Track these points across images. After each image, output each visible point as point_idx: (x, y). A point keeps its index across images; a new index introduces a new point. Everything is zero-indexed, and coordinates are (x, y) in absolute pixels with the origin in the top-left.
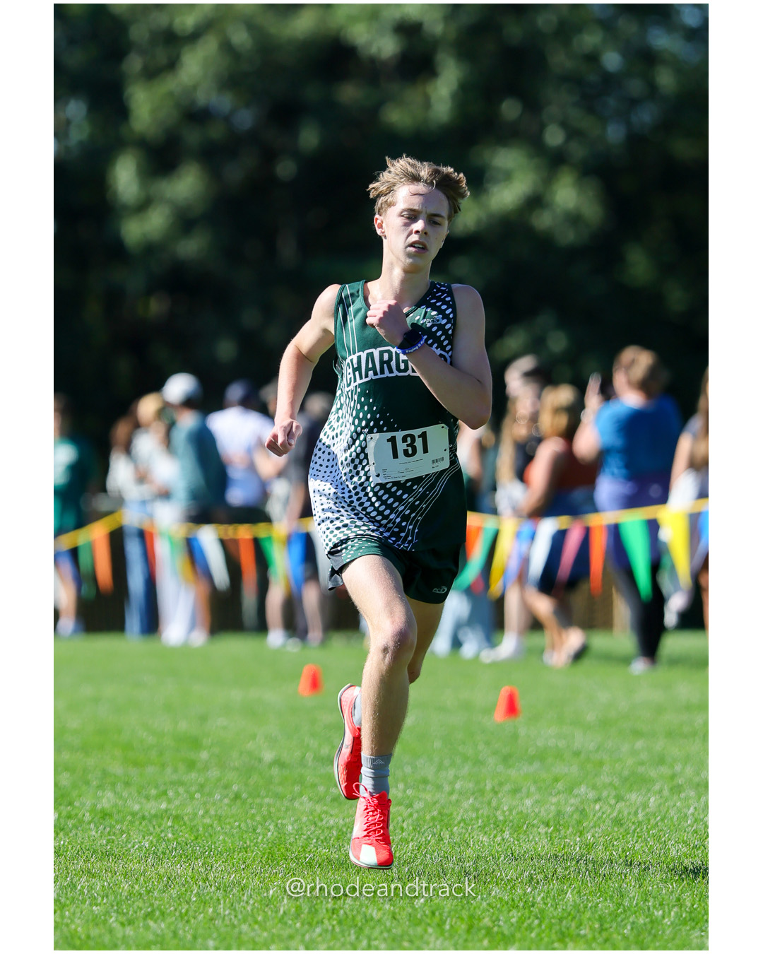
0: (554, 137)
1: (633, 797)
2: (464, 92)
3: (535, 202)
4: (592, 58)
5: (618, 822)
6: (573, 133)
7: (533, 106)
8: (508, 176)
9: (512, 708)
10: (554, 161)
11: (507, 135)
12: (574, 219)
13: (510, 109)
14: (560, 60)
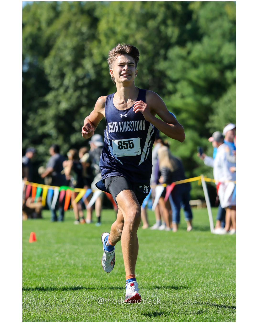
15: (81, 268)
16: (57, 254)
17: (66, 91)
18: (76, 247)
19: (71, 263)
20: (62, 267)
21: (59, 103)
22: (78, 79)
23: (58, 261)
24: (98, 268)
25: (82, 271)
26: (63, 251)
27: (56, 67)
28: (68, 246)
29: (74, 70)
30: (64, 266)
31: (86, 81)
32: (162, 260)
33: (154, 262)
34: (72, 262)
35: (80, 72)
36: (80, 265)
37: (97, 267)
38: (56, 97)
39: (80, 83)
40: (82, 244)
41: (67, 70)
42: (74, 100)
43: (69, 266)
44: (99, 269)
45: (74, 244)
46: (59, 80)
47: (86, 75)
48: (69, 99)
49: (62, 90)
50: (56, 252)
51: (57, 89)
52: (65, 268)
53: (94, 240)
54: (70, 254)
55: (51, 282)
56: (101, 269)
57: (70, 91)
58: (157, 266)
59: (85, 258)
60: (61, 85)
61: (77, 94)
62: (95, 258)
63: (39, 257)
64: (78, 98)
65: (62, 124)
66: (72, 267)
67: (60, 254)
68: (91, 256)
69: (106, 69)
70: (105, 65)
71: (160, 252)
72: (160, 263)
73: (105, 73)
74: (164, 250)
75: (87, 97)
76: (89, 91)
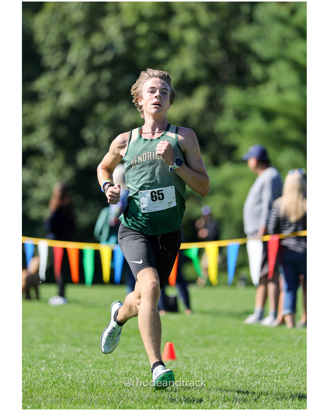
16: (44, 361)
17: (71, 73)
18: (79, 350)
19: (68, 377)
20: (49, 385)
21: (58, 94)
22: (94, 53)
25: (86, 392)
26: (54, 356)
27: (55, 31)
28: (63, 349)
29: (87, 36)
30: (54, 383)
31: (108, 56)
32: (231, 377)
35: (97, 40)
38: (53, 83)
39: (98, 60)
41: (75, 36)
42: (85, 91)
44: (117, 391)
45: (75, 345)
46: (59, 54)
47: (109, 46)
48: (76, 88)
49: (64, 72)
50: (42, 357)
51: (57, 69)
52: (56, 387)
54: (66, 361)
57: (80, 74)
59: (92, 370)
61: (91, 79)
64: (93, 86)
65: (63, 132)
67: (48, 361)
68: (104, 365)
69: (145, 36)
70: (143, 29)
71: (227, 362)
72: (227, 383)
73: (142, 44)
74: (235, 360)
75: (111, 84)
76: (114, 75)
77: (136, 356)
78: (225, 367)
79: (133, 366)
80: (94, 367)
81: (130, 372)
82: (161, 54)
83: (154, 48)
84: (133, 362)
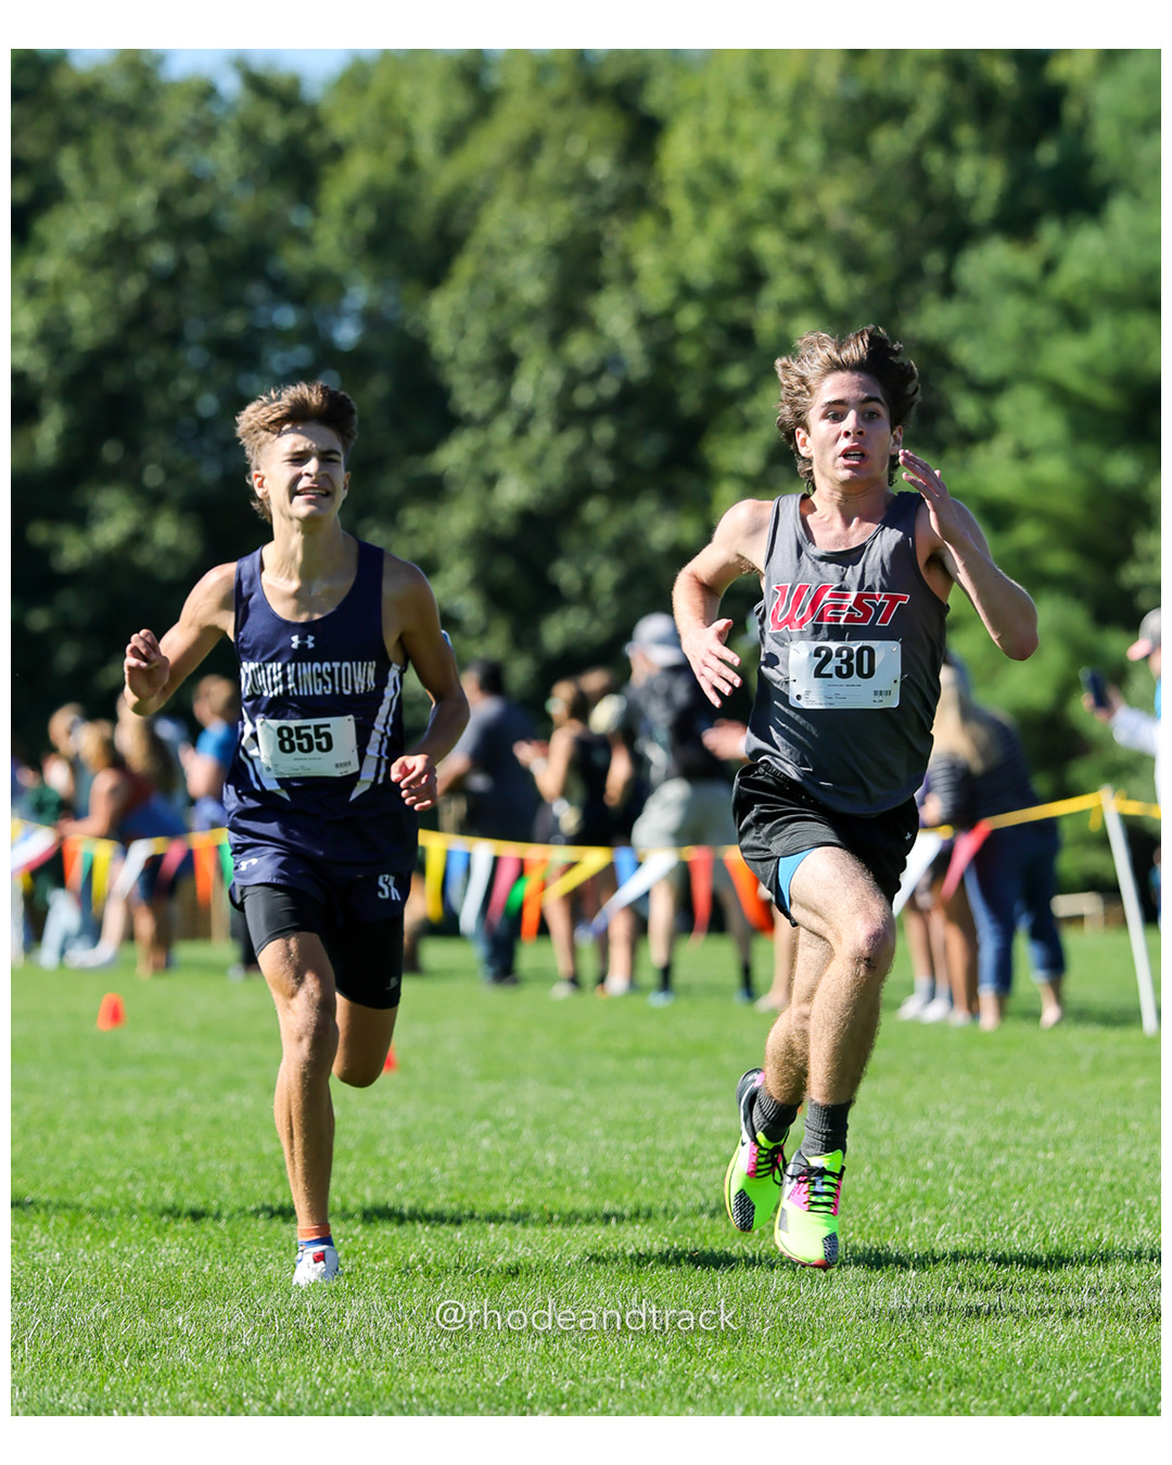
0: (153, 476)
1: (232, 1098)
2: (68, 437)
3: (137, 538)
4: (189, 402)
5: (215, 1122)
6: (171, 473)
7: (133, 448)
8: (110, 514)
9: (116, 1015)
10: (153, 501)
11: (110, 476)
12: (172, 553)
13: (111, 452)
14: (157, 404)
15: (587, 1184)
16: (486, 1124)
17: (521, 430)
18: (567, 1095)
19: (546, 1162)
20: (506, 1180)
21: (491, 481)
22: (573, 378)
23: (488, 1156)
24: (661, 1186)
25: (592, 1196)
26: (511, 1111)
27: (478, 328)
28: (532, 1093)
29: (557, 339)
30: (514, 1176)
31: (609, 387)
32: (934, 1149)
33: (902, 1159)
34: (551, 1158)
35: (580, 349)
36: (585, 1171)
37: (658, 1178)
38: (478, 455)
39: (584, 397)
40: (594, 1082)
41: (529, 342)
42: (555, 471)
43: (538, 1174)
44: (666, 1190)
45: (557, 1082)
46: (491, 384)
47: (610, 362)
48: (534, 465)
49: (503, 428)
50: (482, 1115)
51: (486, 422)
52: (519, 1186)
53: (642, 1065)
54: (540, 1123)
55: (460, 1242)
56: (673, 1187)
57: (541, 430)
58: (915, 1176)
59: (603, 1143)
60: (502, 405)
61: (571, 441)
62: (649, 1141)
63: (408, 1138)
64: (575, 459)
65: (504, 570)
66: (550, 1179)
67: (498, 1124)
68: (630, 1131)
69: (696, 336)
70: (689, 317)
71: (924, 1114)
72: (926, 1164)
73: (689, 353)
74: (943, 1107)
75: (615, 454)
76: (621, 431)
77: (704, 1105)
78: (919, 1127)
79: (701, 1131)
80: (607, 1135)
81: (693, 1146)
82: (735, 376)
83: (718, 361)
84: (699, 1121)
